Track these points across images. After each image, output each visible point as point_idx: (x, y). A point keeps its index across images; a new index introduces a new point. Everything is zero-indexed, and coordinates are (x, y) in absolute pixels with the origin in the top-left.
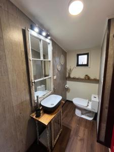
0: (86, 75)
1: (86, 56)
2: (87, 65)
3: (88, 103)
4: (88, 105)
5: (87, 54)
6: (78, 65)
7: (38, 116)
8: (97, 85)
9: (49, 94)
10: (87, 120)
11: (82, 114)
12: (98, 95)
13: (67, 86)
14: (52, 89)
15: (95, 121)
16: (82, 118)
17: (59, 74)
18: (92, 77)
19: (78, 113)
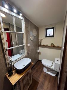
0: (52, 44)
1: (52, 30)
2: (53, 36)
3: (53, 64)
4: (52, 66)
5: (53, 28)
6: (46, 36)
7: (10, 75)
8: (60, 51)
9: (23, 57)
10: (51, 76)
11: (48, 71)
12: (60, 58)
13: (39, 51)
14: (26, 54)
15: (57, 77)
16: (48, 74)
17: (32, 43)
18: (56, 45)
19: (45, 70)
